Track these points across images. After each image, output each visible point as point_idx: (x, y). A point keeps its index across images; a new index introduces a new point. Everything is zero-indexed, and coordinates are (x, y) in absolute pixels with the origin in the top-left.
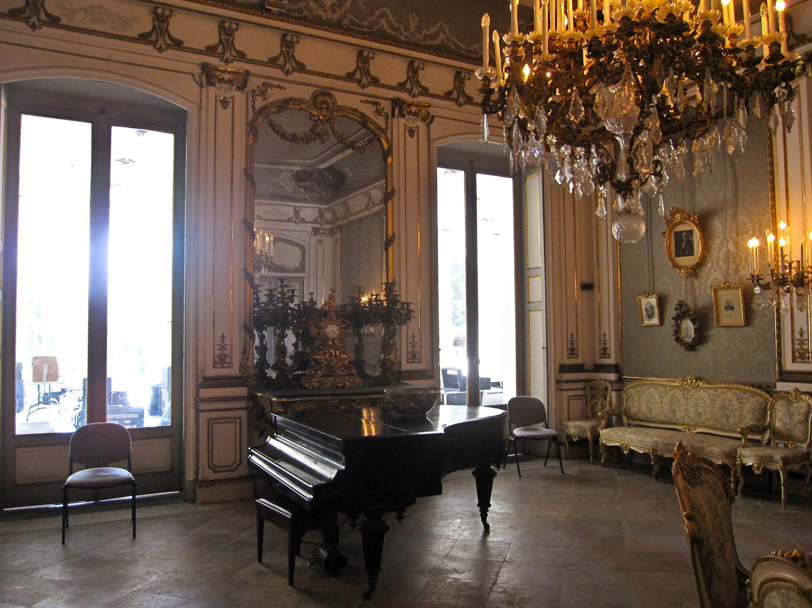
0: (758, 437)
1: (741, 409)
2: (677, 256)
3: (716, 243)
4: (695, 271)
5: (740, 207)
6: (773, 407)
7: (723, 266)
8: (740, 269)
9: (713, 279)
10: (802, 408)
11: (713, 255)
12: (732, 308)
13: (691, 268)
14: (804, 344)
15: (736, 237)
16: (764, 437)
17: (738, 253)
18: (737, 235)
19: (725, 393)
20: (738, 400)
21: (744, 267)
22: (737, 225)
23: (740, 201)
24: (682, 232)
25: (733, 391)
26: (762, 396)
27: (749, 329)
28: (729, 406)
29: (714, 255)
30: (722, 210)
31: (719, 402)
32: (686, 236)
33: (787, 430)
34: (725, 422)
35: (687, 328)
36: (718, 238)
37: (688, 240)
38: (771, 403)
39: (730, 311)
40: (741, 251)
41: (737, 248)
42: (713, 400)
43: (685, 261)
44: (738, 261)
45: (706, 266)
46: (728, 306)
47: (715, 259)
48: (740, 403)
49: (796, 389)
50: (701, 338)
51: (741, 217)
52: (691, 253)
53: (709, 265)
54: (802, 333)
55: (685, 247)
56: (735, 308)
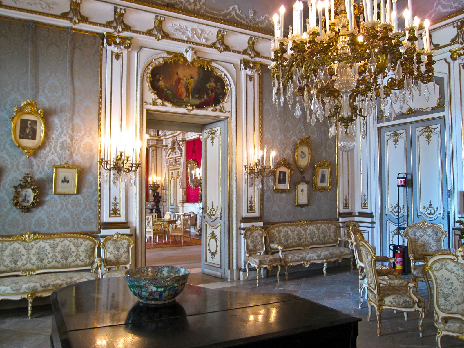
0: (90, 267)
1: (78, 251)
2: (20, 138)
3: (55, 134)
4: (35, 152)
5: (76, 114)
6: (104, 246)
7: (59, 151)
8: (74, 155)
9: (51, 160)
10: (124, 243)
11: (51, 142)
12: (68, 182)
13: (34, 149)
14: (117, 206)
15: (71, 133)
16: (93, 267)
17: (72, 144)
18: (73, 132)
19: (63, 241)
20: (74, 245)
21: (77, 154)
22: (73, 125)
23: (76, 110)
24: (28, 120)
25: (69, 239)
26: (91, 240)
27: (79, 196)
28: (67, 250)
29: (53, 142)
30: (61, 112)
31: (59, 248)
32: (30, 124)
33: (116, 258)
34: (64, 262)
35: (25, 194)
36: (57, 131)
37: (32, 127)
38: (103, 244)
39: (65, 184)
40: (75, 143)
41: (72, 140)
42: (54, 247)
43: (28, 143)
44: (72, 149)
45: (45, 149)
46: (65, 180)
47: (53, 146)
48: (76, 247)
49: (118, 233)
50: (38, 203)
51: (76, 120)
52: (34, 138)
53: (47, 149)
54: (115, 199)
55: (29, 132)
56: (70, 181)
